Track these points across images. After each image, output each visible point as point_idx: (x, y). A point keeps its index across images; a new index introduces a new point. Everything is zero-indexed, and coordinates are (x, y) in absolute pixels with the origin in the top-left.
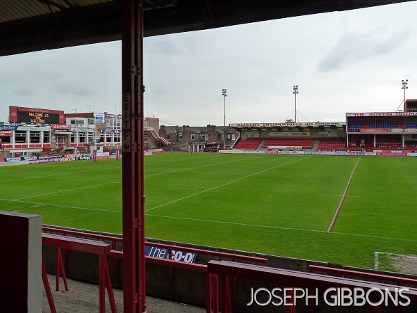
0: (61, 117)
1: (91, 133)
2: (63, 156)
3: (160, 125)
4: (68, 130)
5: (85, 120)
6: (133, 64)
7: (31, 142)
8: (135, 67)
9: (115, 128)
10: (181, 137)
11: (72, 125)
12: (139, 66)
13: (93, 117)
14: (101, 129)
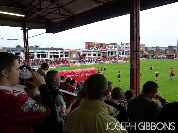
0: (104, 46)
1: (115, 51)
2: (105, 61)
3: (145, 47)
4: (107, 51)
5: (113, 46)
6: (135, 28)
7: (93, 56)
8: (136, 29)
9: (125, 49)
10: (155, 52)
11: (108, 49)
12: (138, 28)
13: (116, 45)
14: (119, 50)
